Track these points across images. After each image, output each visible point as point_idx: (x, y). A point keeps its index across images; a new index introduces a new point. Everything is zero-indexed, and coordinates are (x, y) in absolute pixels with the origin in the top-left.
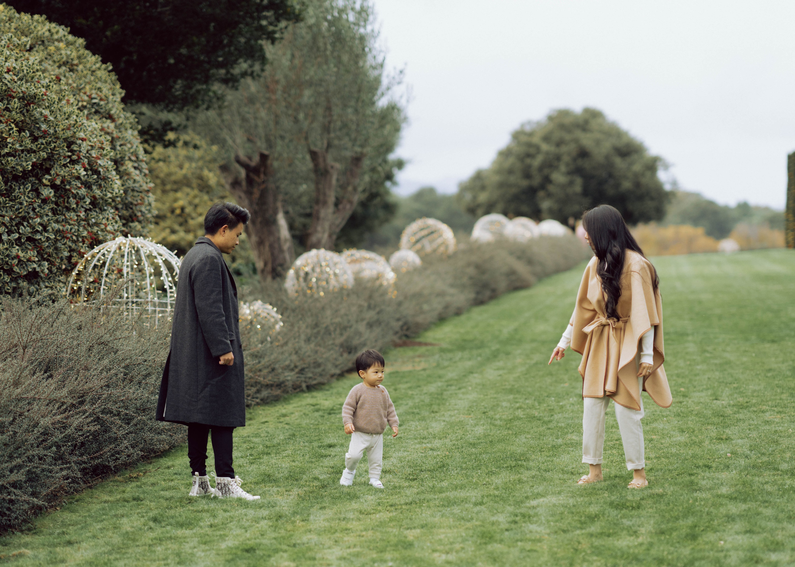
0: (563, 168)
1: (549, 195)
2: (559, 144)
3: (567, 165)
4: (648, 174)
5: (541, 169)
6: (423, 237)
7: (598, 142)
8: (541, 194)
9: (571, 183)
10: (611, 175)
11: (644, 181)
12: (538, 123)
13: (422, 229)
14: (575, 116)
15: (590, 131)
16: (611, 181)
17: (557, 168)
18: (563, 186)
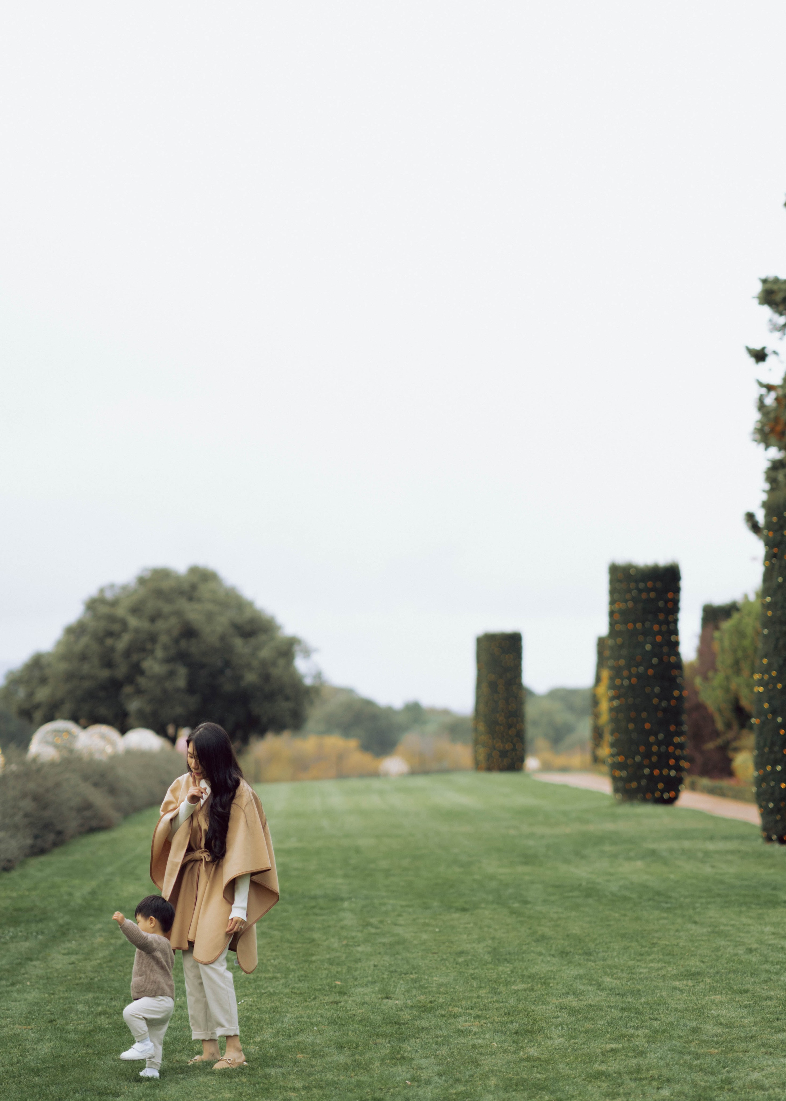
0: (160, 653)
1: (139, 692)
2: (154, 618)
3: (165, 648)
4: (281, 662)
5: (128, 653)
7: (210, 616)
8: (128, 689)
9: (171, 674)
10: (227, 664)
11: (276, 672)
12: (124, 588)
14: (178, 578)
15: (199, 600)
16: (228, 672)
17: (152, 652)
18: (160, 679)
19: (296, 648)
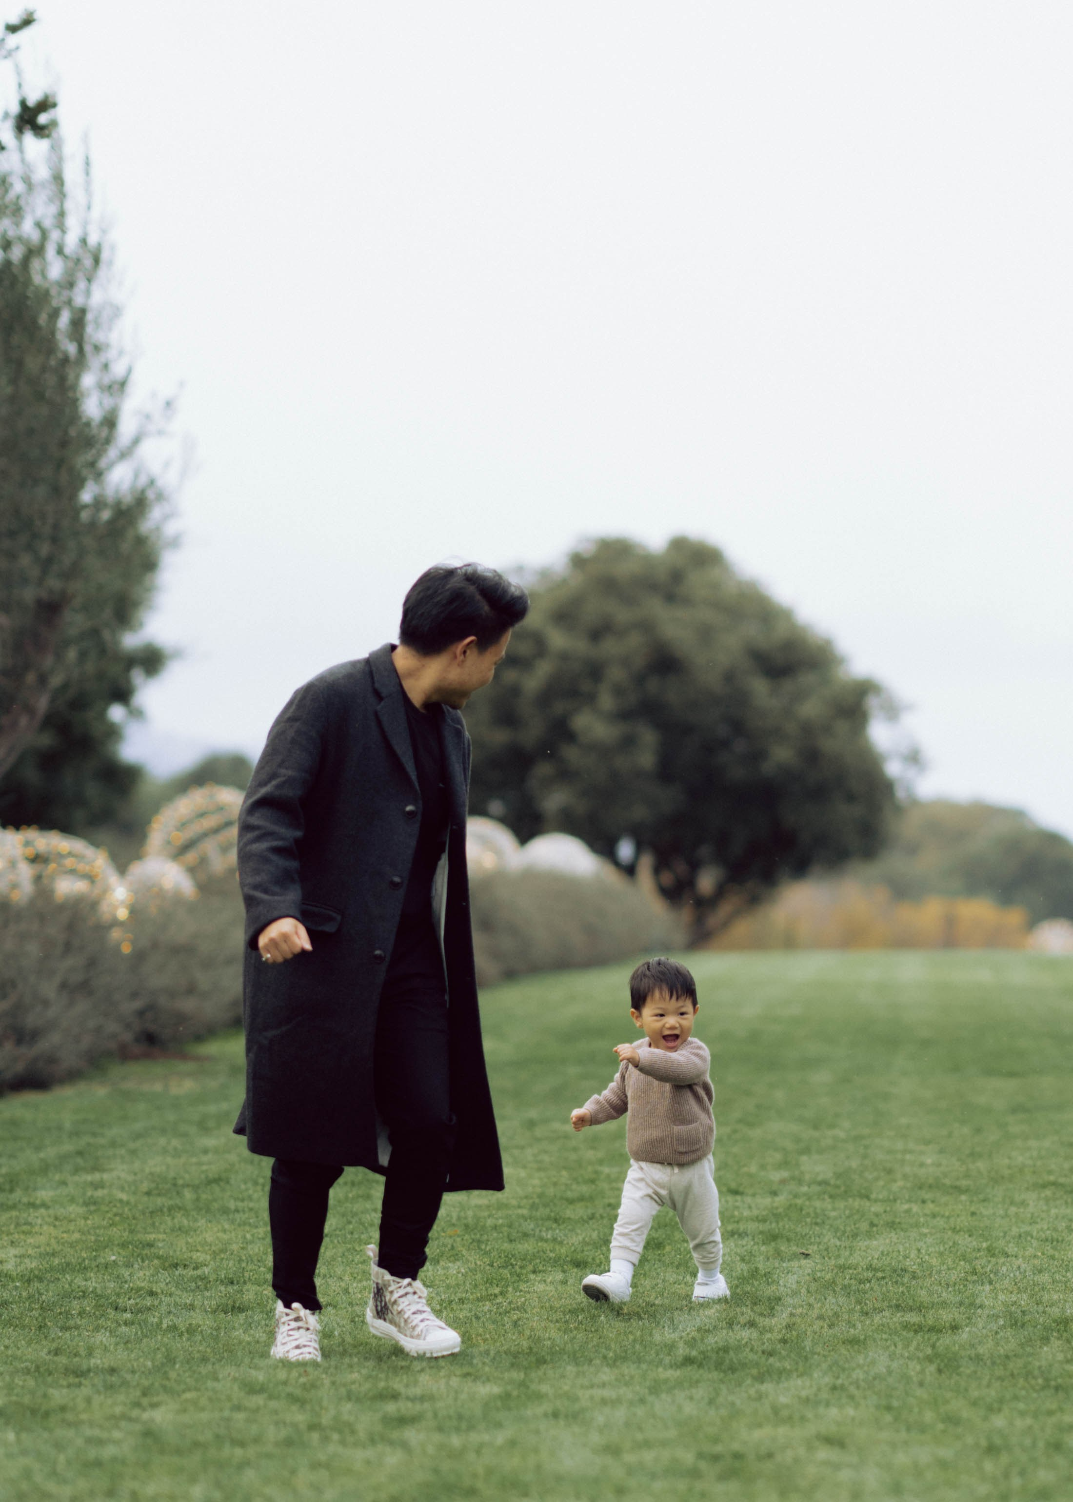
0: (606, 701)
1: (565, 775)
2: (597, 634)
3: (618, 691)
4: (842, 727)
5: (546, 697)
6: (205, 835)
7: (706, 634)
8: (543, 769)
9: (628, 743)
10: (738, 727)
11: (829, 745)
12: (544, 574)
13: (202, 815)
14: (648, 560)
15: (687, 601)
16: (740, 746)
17: (591, 699)
18: (603, 751)
19: (872, 703)
